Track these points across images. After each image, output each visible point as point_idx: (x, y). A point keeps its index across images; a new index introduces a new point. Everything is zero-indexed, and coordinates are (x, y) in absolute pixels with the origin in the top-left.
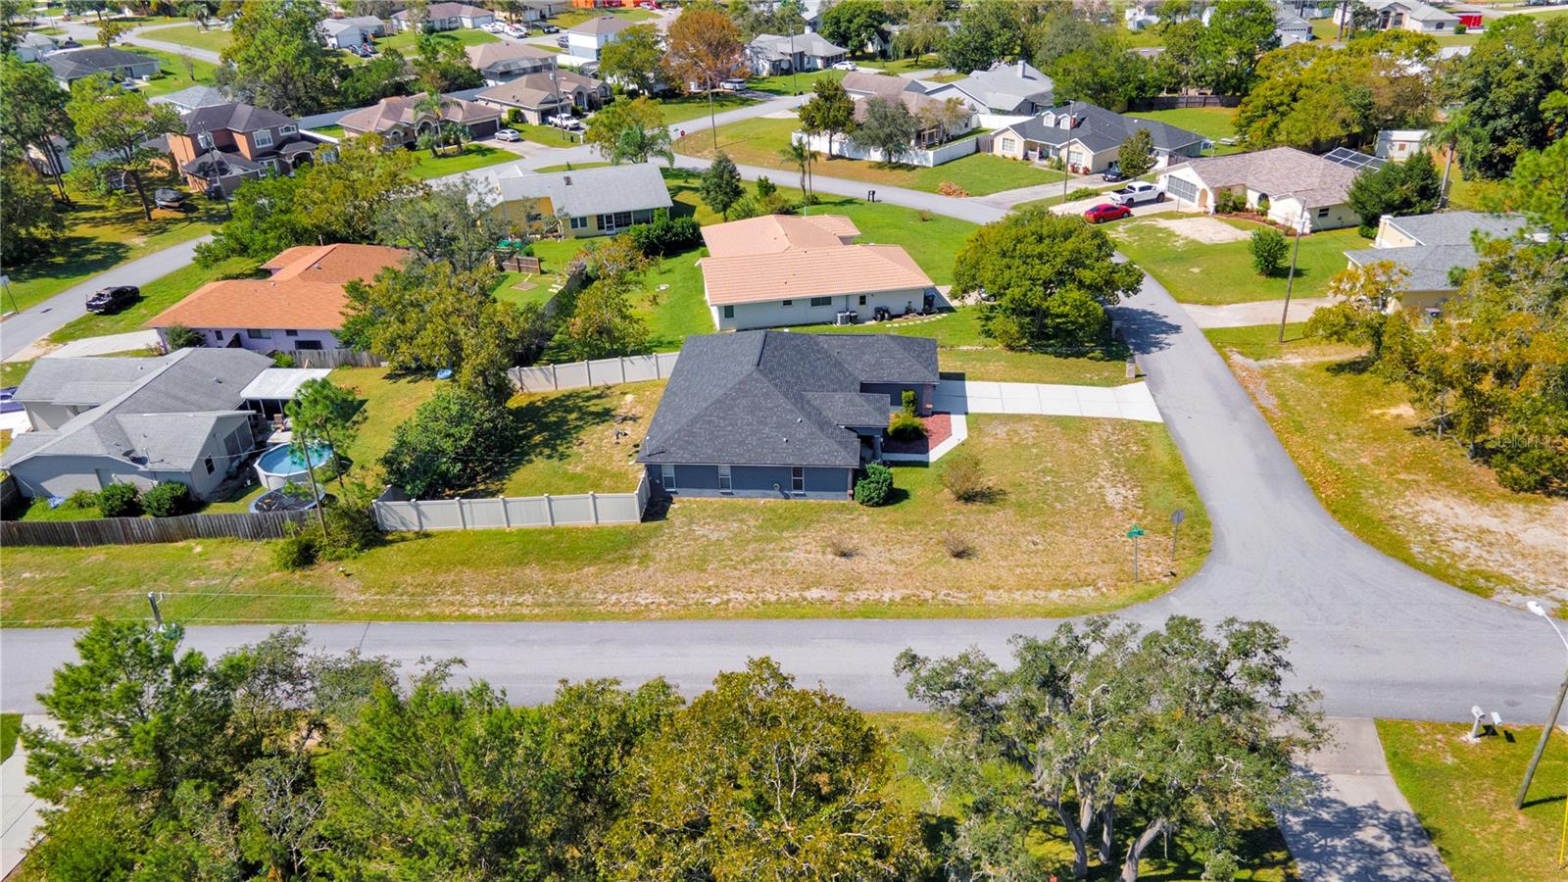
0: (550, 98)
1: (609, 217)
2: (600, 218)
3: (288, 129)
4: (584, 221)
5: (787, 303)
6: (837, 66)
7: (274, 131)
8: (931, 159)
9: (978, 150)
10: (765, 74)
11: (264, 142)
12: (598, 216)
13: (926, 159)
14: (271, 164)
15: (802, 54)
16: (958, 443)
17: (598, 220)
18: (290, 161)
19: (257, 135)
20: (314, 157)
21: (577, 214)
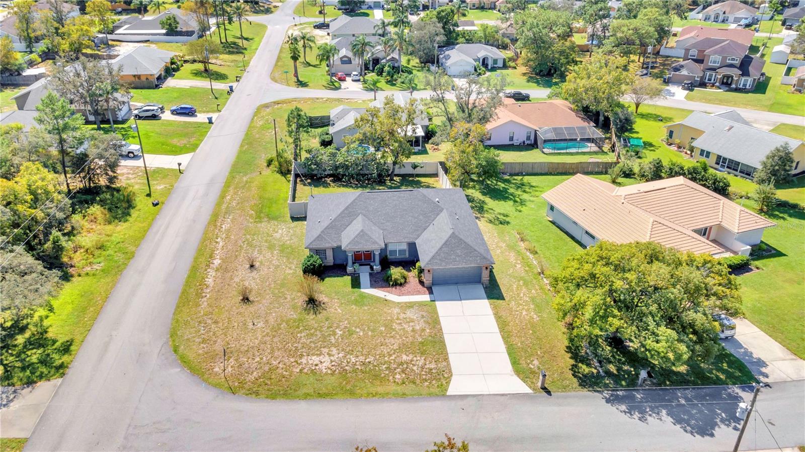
1: (725, 159)
2: (719, 157)
3: (733, 59)
4: (708, 154)
7: (724, 58)
11: (715, 62)
12: (718, 155)
14: (710, 76)
16: (387, 298)
17: (717, 158)
18: (719, 77)
19: (712, 58)
20: (735, 78)
21: (706, 149)
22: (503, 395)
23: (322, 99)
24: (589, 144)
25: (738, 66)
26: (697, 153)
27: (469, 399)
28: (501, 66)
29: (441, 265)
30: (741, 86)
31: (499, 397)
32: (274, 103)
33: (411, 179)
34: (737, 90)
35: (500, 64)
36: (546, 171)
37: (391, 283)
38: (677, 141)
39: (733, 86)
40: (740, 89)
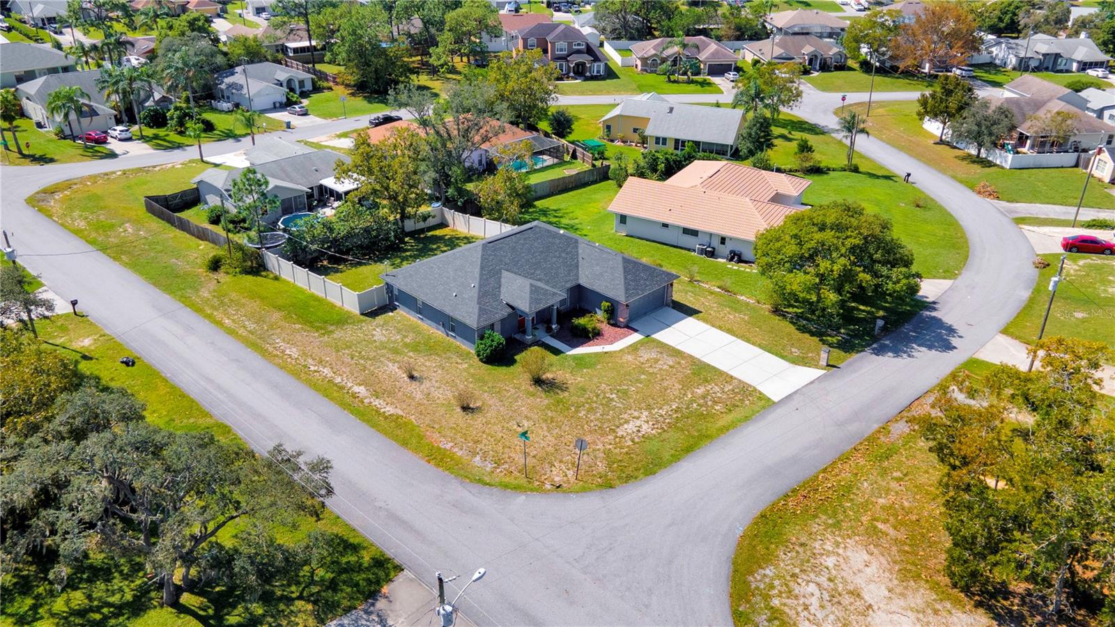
0: (784, 55)
1: (683, 142)
2: (677, 141)
3: (579, 44)
4: (665, 140)
5: (665, 225)
6: (1090, 72)
7: (570, 44)
8: (1009, 162)
9: (1077, 165)
10: (1010, 67)
11: (561, 50)
12: (676, 140)
13: (1006, 161)
14: (561, 66)
15: (1058, 56)
16: (605, 350)
17: (676, 143)
18: (572, 66)
19: (558, 45)
20: (588, 65)
21: (661, 134)
22: (812, 383)
23: (114, 173)
24: (545, 157)
25: (585, 51)
26: (651, 142)
27: (795, 397)
28: (311, 88)
29: (639, 295)
30: (595, 74)
31: (812, 386)
32: (45, 191)
33: (422, 236)
34: (593, 78)
35: (308, 86)
36: (547, 191)
37: (590, 335)
38: (620, 135)
39: (588, 74)
40: (596, 76)
